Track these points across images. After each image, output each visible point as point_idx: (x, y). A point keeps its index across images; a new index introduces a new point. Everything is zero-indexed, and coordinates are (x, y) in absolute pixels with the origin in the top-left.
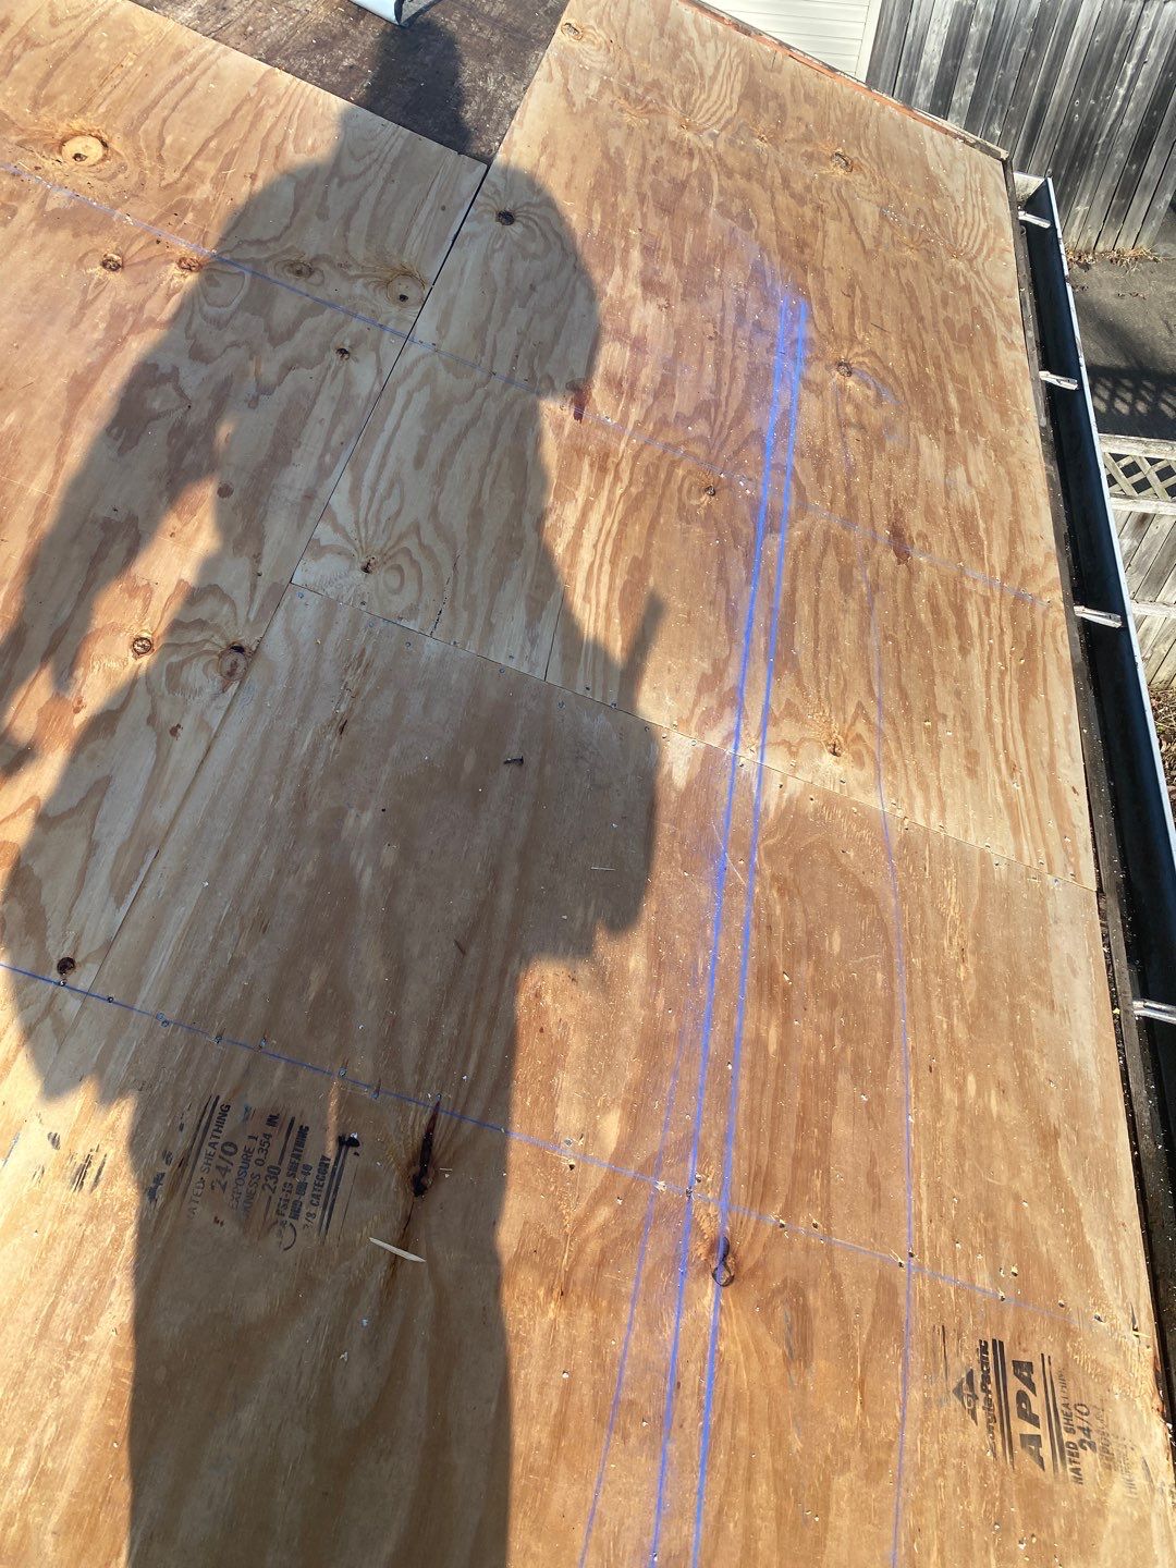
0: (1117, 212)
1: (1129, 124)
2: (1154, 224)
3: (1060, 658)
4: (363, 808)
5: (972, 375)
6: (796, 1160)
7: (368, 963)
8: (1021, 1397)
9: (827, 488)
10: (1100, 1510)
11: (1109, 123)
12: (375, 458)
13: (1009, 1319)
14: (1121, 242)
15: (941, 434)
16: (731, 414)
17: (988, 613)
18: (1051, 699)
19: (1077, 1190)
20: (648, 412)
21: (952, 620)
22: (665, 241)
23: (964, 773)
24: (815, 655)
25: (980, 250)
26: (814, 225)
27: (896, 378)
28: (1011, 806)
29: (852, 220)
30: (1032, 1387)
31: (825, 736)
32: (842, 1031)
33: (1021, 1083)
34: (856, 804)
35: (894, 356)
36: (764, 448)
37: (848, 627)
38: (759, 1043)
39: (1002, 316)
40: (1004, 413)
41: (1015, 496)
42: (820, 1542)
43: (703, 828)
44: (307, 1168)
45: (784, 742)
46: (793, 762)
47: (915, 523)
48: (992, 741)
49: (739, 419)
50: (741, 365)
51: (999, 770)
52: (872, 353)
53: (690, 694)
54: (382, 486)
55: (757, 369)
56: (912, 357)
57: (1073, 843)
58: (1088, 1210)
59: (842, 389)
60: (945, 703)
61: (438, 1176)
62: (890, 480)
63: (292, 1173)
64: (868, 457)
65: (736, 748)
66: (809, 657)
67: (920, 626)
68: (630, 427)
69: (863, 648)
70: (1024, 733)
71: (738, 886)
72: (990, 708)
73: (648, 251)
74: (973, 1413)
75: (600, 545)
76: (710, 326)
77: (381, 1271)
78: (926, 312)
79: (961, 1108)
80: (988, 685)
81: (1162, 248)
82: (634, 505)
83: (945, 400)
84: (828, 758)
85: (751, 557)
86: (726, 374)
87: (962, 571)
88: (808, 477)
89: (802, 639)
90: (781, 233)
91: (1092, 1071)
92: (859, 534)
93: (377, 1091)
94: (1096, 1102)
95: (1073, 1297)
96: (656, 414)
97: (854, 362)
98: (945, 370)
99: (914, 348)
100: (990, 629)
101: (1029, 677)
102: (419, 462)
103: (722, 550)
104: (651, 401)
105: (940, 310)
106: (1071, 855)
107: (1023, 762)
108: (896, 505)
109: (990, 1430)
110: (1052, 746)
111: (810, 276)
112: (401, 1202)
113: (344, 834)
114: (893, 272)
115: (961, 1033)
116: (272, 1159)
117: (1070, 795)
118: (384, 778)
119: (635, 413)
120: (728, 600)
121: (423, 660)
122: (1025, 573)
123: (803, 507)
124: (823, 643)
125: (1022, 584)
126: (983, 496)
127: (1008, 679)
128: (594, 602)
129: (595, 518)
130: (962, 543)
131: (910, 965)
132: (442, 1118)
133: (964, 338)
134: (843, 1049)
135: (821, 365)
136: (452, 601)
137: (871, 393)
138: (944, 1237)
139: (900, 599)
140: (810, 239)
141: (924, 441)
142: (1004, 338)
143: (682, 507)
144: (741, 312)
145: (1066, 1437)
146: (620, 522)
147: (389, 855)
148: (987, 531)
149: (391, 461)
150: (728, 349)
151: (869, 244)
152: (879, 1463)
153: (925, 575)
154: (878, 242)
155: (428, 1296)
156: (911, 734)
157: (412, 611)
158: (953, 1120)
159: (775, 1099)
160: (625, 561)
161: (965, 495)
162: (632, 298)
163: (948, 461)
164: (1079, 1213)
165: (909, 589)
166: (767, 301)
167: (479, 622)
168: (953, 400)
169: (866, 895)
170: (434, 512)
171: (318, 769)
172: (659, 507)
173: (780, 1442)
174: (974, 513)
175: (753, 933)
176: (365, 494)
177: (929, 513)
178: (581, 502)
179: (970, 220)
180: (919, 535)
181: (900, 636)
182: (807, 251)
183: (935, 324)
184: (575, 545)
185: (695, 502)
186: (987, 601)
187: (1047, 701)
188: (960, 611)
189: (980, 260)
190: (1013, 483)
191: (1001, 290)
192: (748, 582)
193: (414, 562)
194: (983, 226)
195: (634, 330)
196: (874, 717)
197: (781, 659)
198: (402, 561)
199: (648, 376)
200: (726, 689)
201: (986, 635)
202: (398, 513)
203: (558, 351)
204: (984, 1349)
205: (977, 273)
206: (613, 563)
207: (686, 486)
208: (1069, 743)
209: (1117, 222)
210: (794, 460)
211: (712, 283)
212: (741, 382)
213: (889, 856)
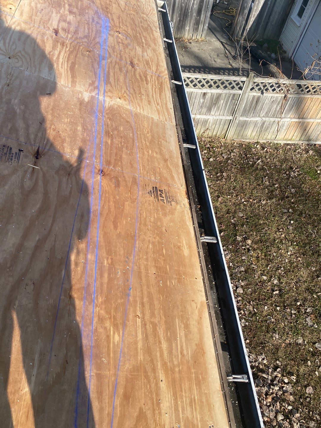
0: (196, 29)
1: (196, 7)
2: (205, 32)
3: (168, 87)
4: (15, 99)
5: (148, 36)
6: (115, 160)
7: (20, 124)
8: (160, 194)
9: (116, 54)
10: (175, 209)
11: (191, 6)
12: (8, 38)
13: (158, 184)
14: (198, 36)
15: (141, 46)
16: (92, 38)
17: (152, 78)
18: (166, 93)
19: (171, 167)
20: (73, 36)
21: (144, 79)
22: (74, 4)
23: (148, 104)
24: (115, 82)
25: (149, 13)
26: (109, 4)
27: (130, 35)
28: (158, 110)
29: (119, 4)
30: (163, 193)
31: (117, 96)
32: (124, 142)
33: (160, 152)
34: (125, 107)
35: (130, 31)
36: (100, 45)
37: (122, 78)
38: (106, 142)
39: (154, 26)
40: (155, 44)
41: (158, 59)
42: (123, 210)
43: (92, 108)
44: (13, 154)
45: (109, 96)
46: (111, 99)
47: (136, 61)
48: (154, 99)
49: (94, 39)
50: (94, 29)
51: (155, 104)
52: (124, 30)
53: (87, 86)
54: (11, 43)
55: (98, 31)
56: (134, 32)
57: (171, 117)
58: (173, 170)
59: (118, 36)
60: (143, 92)
61: (41, 157)
62: (130, 53)
63: (10, 154)
64: (124, 49)
65: (98, 96)
66: (113, 83)
67: (137, 79)
68: (69, 38)
69: (125, 82)
70: (160, 99)
71: (100, 118)
72: (153, 94)
73: (70, 5)
74: (151, 196)
75: (64, 59)
76: (86, 21)
77: (31, 169)
78: (137, 23)
79: (148, 155)
80: (152, 90)
81: (208, 38)
82: (71, 53)
83: (142, 40)
84: (118, 100)
85: (99, 63)
86: (91, 31)
87: (146, 71)
88: (111, 51)
89: (112, 79)
90: (102, 5)
91: (175, 152)
92: (123, 62)
93: (26, 144)
94: (175, 156)
95: (170, 182)
96: (75, 36)
97: (120, 31)
98: (142, 35)
99: (134, 31)
100: (153, 81)
101: (161, 89)
102: (19, 40)
103: (92, 62)
104: (73, 34)
105: (140, 23)
106: (170, 119)
107: (160, 103)
108: (131, 58)
109: (155, 198)
110: (166, 101)
111: (109, 14)
112: (33, 160)
113: (12, 103)
114: (129, 16)
115: (148, 144)
116: (5, 151)
117: (170, 110)
118: (19, 94)
119: (70, 36)
120: (94, 71)
121: (25, 75)
122: (160, 72)
123: (110, 56)
124: (116, 80)
125: (160, 74)
126: (151, 58)
127: (156, 89)
128: (64, 68)
129: (62, 54)
130: (146, 66)
131: (137, 134)
132: (40, 148)
133: (146, 29)
134: (124, 145)
135: (113, 31)
136: (31, 66)
137: (125, 38)
138: (145, 173)
139: (133, 74)
140: (109, 7)
141: (137, 47)
142: (155, 30)
143: (82, 54)
144: (93, 20)
145: (169, 200)
146: (68, 55)
147: (22, 107)
148: (152, 64)
149: (12, 39)
150: (91, 26)
151: (123, 10)
152: (134, 201)
153: (138, 70)
154: (125, 9)
155: (41, 174)
156: (136, 97)
157: (21, 66)
158: (147, 156)
159: (110, 151)
160: (70, 62)
161: (147, 58)
162: (67, 14)
163: (143, 52)
164: (171, 171)
165: (135, 73)
166: (99, 18)
167: (37, 70)
168: (143, 41)
169: (128, 122)
170: (24, 49)
171: (4, 92)
172: (77, 53)
173: (114, 197)
174: (149, 61)
175: (104, 126)
176: (7, 45)
177: (139, 60)
178: (59, 50)
179: (146, 7)
180: (137, 64)
181: (133, 80)
182: (108, 9)
183: (139, 26)
184: (58, 58)
185: (85, 53)
186: (152, 76)
187: (165, 94)
188: (146, 77)
189: (149, 15)
190: (157, 56)
191: (154, 21)
192: (99, 68)
193: (20, 58)
194: (150, 9)
195: (68, 20)
196: (128, 93)
197: (107, 82)
198: (17, 57)
199: (72, 29)
200: (95, 86)
201: (152, 82)
202: (16, 49)
203: (50, 22)
204: (153, 188)
205: (149, 18)
206: (67, 62)
207: (83, 50)
208: (170, 101)
209: (196, 32)
210: (108, 48)
211: (86, 13)
212: (94, 33)
213: (132, 116)
